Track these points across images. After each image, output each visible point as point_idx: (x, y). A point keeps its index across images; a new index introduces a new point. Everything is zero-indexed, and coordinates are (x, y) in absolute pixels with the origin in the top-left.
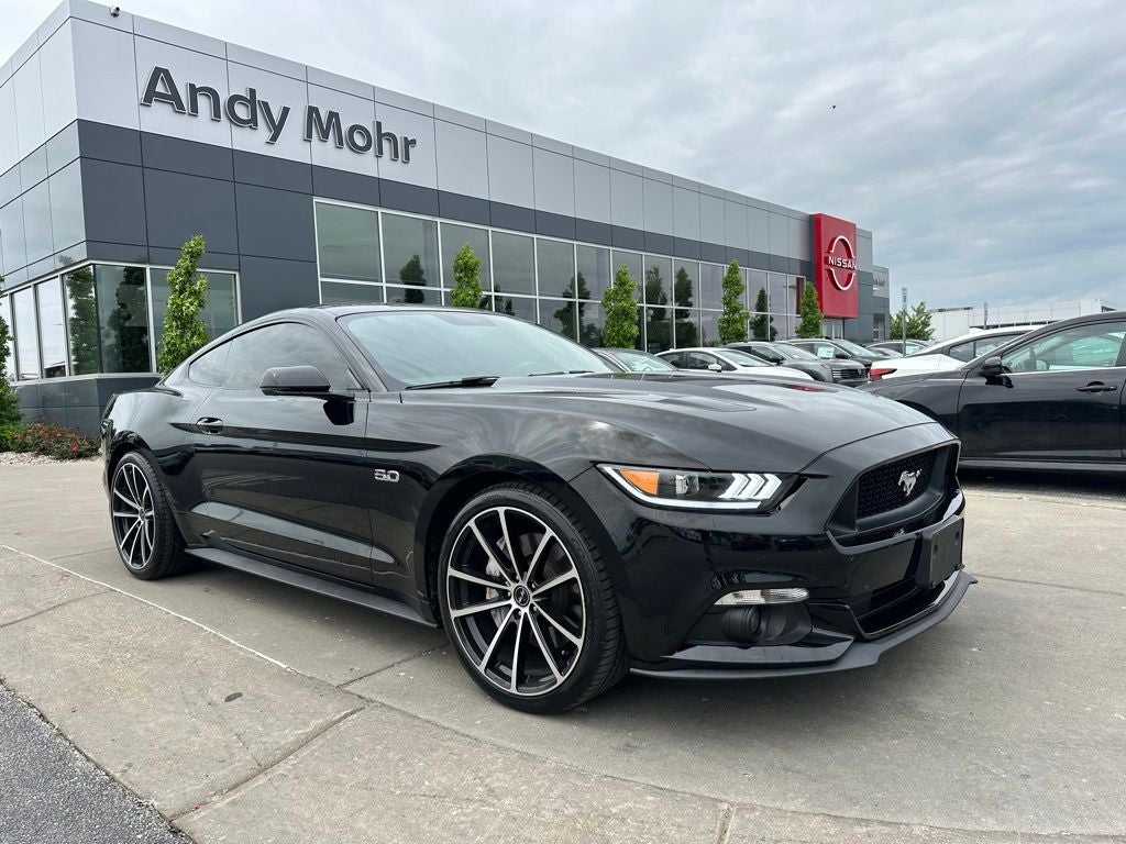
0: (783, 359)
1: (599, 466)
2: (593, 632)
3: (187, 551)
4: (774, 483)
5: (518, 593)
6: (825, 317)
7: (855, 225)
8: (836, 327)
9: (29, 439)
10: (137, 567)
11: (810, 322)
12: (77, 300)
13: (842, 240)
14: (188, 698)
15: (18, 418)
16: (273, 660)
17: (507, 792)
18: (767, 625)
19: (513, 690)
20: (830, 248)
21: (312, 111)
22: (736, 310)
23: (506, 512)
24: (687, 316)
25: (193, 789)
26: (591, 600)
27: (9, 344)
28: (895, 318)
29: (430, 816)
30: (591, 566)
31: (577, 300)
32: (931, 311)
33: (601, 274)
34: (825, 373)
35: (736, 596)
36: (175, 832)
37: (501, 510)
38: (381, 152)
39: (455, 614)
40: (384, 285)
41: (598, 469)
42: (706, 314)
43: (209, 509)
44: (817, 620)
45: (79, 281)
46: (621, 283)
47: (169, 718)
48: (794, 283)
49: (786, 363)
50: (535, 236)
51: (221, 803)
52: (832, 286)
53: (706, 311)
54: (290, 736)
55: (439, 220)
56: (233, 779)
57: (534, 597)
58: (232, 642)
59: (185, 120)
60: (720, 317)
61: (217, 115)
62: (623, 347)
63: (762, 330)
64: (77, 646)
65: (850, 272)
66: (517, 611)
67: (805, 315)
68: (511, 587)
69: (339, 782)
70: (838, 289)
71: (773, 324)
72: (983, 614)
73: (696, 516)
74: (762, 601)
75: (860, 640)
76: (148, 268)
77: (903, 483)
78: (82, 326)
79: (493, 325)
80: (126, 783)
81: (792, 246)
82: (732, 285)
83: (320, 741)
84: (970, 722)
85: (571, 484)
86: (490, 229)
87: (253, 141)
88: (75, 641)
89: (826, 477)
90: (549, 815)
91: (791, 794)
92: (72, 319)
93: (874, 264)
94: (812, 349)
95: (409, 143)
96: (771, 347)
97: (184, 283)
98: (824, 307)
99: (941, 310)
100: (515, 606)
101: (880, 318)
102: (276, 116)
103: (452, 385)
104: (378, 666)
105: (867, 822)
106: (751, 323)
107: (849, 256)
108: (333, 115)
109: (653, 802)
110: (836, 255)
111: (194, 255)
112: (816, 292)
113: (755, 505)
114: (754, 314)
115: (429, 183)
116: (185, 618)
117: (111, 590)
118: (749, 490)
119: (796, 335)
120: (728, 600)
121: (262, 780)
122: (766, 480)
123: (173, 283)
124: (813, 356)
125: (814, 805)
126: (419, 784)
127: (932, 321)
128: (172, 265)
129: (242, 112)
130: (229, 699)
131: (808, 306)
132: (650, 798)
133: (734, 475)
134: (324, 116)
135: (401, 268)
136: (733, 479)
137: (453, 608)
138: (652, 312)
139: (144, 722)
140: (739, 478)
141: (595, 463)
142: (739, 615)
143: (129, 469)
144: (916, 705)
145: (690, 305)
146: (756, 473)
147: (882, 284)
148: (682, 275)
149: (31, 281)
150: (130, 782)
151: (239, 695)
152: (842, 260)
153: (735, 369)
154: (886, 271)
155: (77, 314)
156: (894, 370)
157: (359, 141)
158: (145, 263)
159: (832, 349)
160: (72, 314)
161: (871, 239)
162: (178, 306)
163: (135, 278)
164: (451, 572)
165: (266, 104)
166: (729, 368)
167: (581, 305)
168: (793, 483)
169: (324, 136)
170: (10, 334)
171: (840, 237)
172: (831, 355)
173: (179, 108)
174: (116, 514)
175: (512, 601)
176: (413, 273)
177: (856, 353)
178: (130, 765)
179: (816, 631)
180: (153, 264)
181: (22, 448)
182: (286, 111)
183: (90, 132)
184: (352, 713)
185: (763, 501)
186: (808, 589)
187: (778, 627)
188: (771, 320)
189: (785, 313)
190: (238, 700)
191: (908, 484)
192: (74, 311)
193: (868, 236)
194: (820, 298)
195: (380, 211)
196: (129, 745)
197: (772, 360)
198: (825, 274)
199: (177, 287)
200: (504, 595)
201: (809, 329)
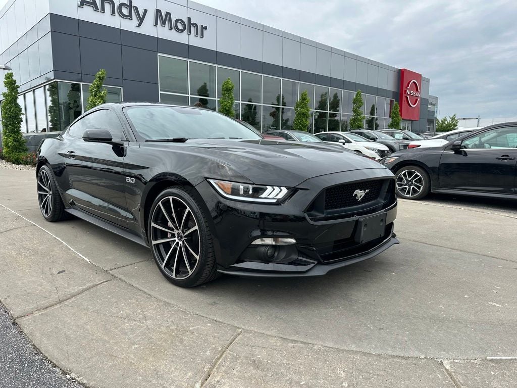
0: (377, 138)
1: (208, 180)
2: (202, 253)
3: (65, 210)
4: (285, 191)
5: (178, 234)
6: (403, 119)
7: (421, 75)
8: (408, 124)
9: (29, 159)
10: (46, 216)
11: (395, 121)
12: (52, 97)
13: (414, 82)
14: (44, 272)
15: (26, 150)
16: (85, 258)
17: (151, 318)
18: (278, 254)
19: (174, 277)
20: (408, 86)
21: (158, 12)
22: (359, 114)
23: (173, 198)
24: (336, 116)
25: (29, 307)
26: (203, 239)
27: (23, 117)
28: (440, 122)
29: (116, 326)
30: (204, 224)
31: (281, 107)
32: (459, 119)
33: (294, 94)
34: (396, 147)
35: (262, 240)
36: (14, 324)
37: (171, 198)
38: (190, 32)
39: (154, 242)
40: (190, 96)
41: (208, 181)
42: (344, 116)
43: (72, 192)
44: (301, 253)
45: (54, 89)
46: (304, 99)
47: (33, 279)
48: (389, 102)
49: (378, 140)
50: (262, 75)
51: (37, 314)
52: (407, 104)
53: (344, 114)
54: (77, 289)
55: (216, 66)
56: (47, 305)
57: (184, 237)
58: (72, 249)
59: (99, 14)
60: (351, 117)
61: (113, 13)
62: (302, 130)
63: (371, 125)
64: (10, 247)
65: (417, 98)
66: (178, 243)
67: (393, 118)
68: (176, 232)
69: (87, 309)
70: (411, 106)
71: (378, 122)
72: (408, 258)
73: (246, 204)
74: (274, 243)
75: (320, 263)
76: (81, 84)
77: (356, 195)
78: (55, 110)
79: (201, 114)
80: (4, 303)
81: (389, 84)
82: (358, 102)
83: (87, 292)
84: (372, 304)
85: (196, 187)
86: (241, 71)
87: (130, 25)
88: (10, 245)
89: (308, 189)
90: (163, 328)
91: (273, 328)
92: (50, 106)
93: (429, 94)
94: (392, 135)
95: (204, 28)
96: (372, 133)
97: (96, 91)
98: (403, 114)
99: (464, 119)
100: (177, 241)
101: (431, 121)
102: (141, 13)
103: (168, 141)
104: (128, 263)
105: (296, 341)
106: (367, 121)
107: (417, 90)
108: (168, 14)
109: (209, 326)
110: (410, 89)
111: (101, 79)
112: (399, 107)
113: (274, 201)
114: (368, 116)
115: (213, 48)
116: (57, 238)
117: (34, 225)
118: (273, 194)
119: (388, 127)
120: (258, 242)
121: (58, 306)
122: (274, 189)
123: (91, 91)
124: (393, 138)
125: (280, 333)
126: (118, 312)
127: (458, 124)
128: (91, 83)
129: (125, 11)
130: (60, 273)
131: (395, 114)
132: (209, 325)
133: (267, 187)
134: (164, 14)
135: (198, 89)
136: (267, 189)
137: (153, 240)
138: (318, 114)
139: (23, 280)
140: (269, 189)
141: (206, 178)
142: (263, 249)
143: (43, 173)
144: (352, 295)
145: (338, 111)
146: (277, 186)
147: (434, 105)
148: (336, 96)
149: (31, 88)
150: (6, 304)
151: (64, 271)
152: (413, 92)
153: (351, 142)
154: (437, 98)
155: (52, 104)
156: (420, 146)
157: (180, 26)
158: (80, 82)
159: (402, 135)
160: (50, 104)
161: (429, 82)
162: (94, 103)
163: (76, 88)
164: (153, 224)
165: (136, 8)
166: (349, 142)
167: (283, 109)
168: (293, 191)
169: (164, 24)
170: (23, 111)
171: (414, 81)
172: (401, 138)
173: (96, 9)
174: (40, 192)
175: (176, 239)
176: (203, 91)
177: (413, 137)
178: (9, 297)
179: (299, 258)
180: (83, 82)
181: (26, 163)
182: (146, 11)
183: (55, 19)
184: (105, 282)
185: (278, 199)
186: (296, 239)
187: (283, 255)
188: (377, 119)
189: (383, 117)
190: (63, 274)
191: (359, 195)
192: (51, 103)
193: (428, 81)
194: (401, 110)
195: (189, 60)
196: (12, 288)
197: (371, 139)
198: (404, 99)
199: (93, 93)
200: (173, 236)
201: (394, 125)
